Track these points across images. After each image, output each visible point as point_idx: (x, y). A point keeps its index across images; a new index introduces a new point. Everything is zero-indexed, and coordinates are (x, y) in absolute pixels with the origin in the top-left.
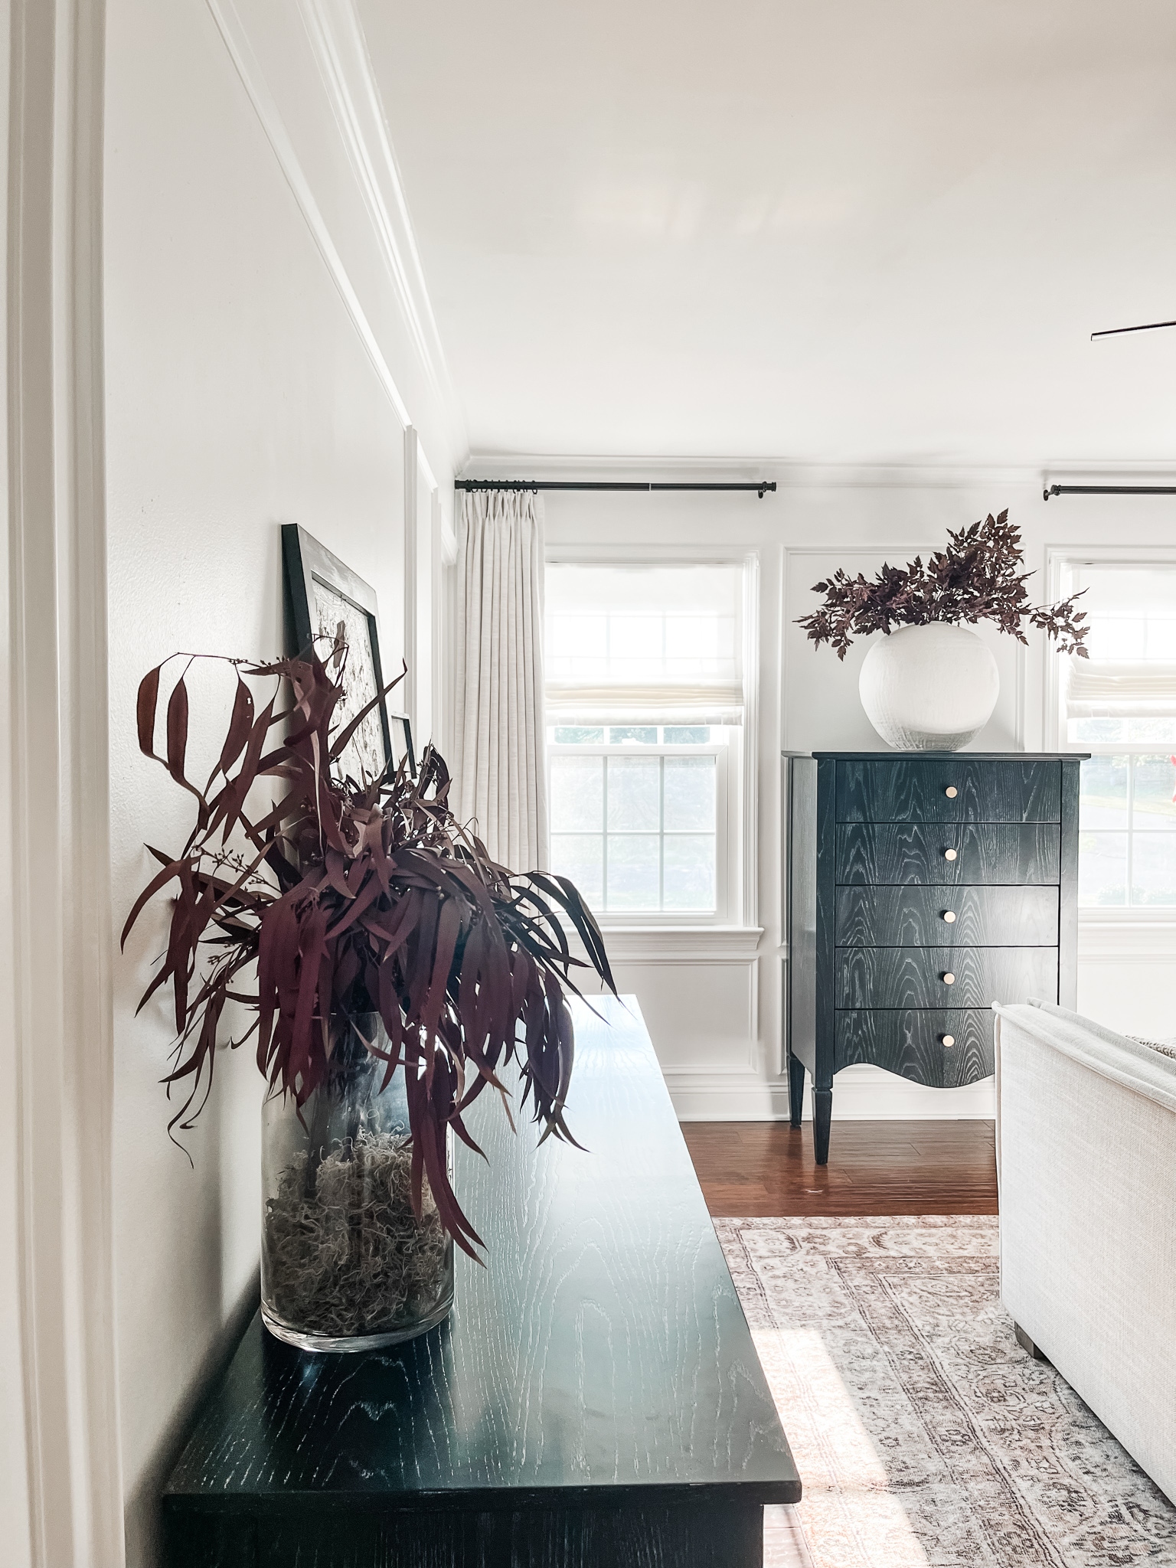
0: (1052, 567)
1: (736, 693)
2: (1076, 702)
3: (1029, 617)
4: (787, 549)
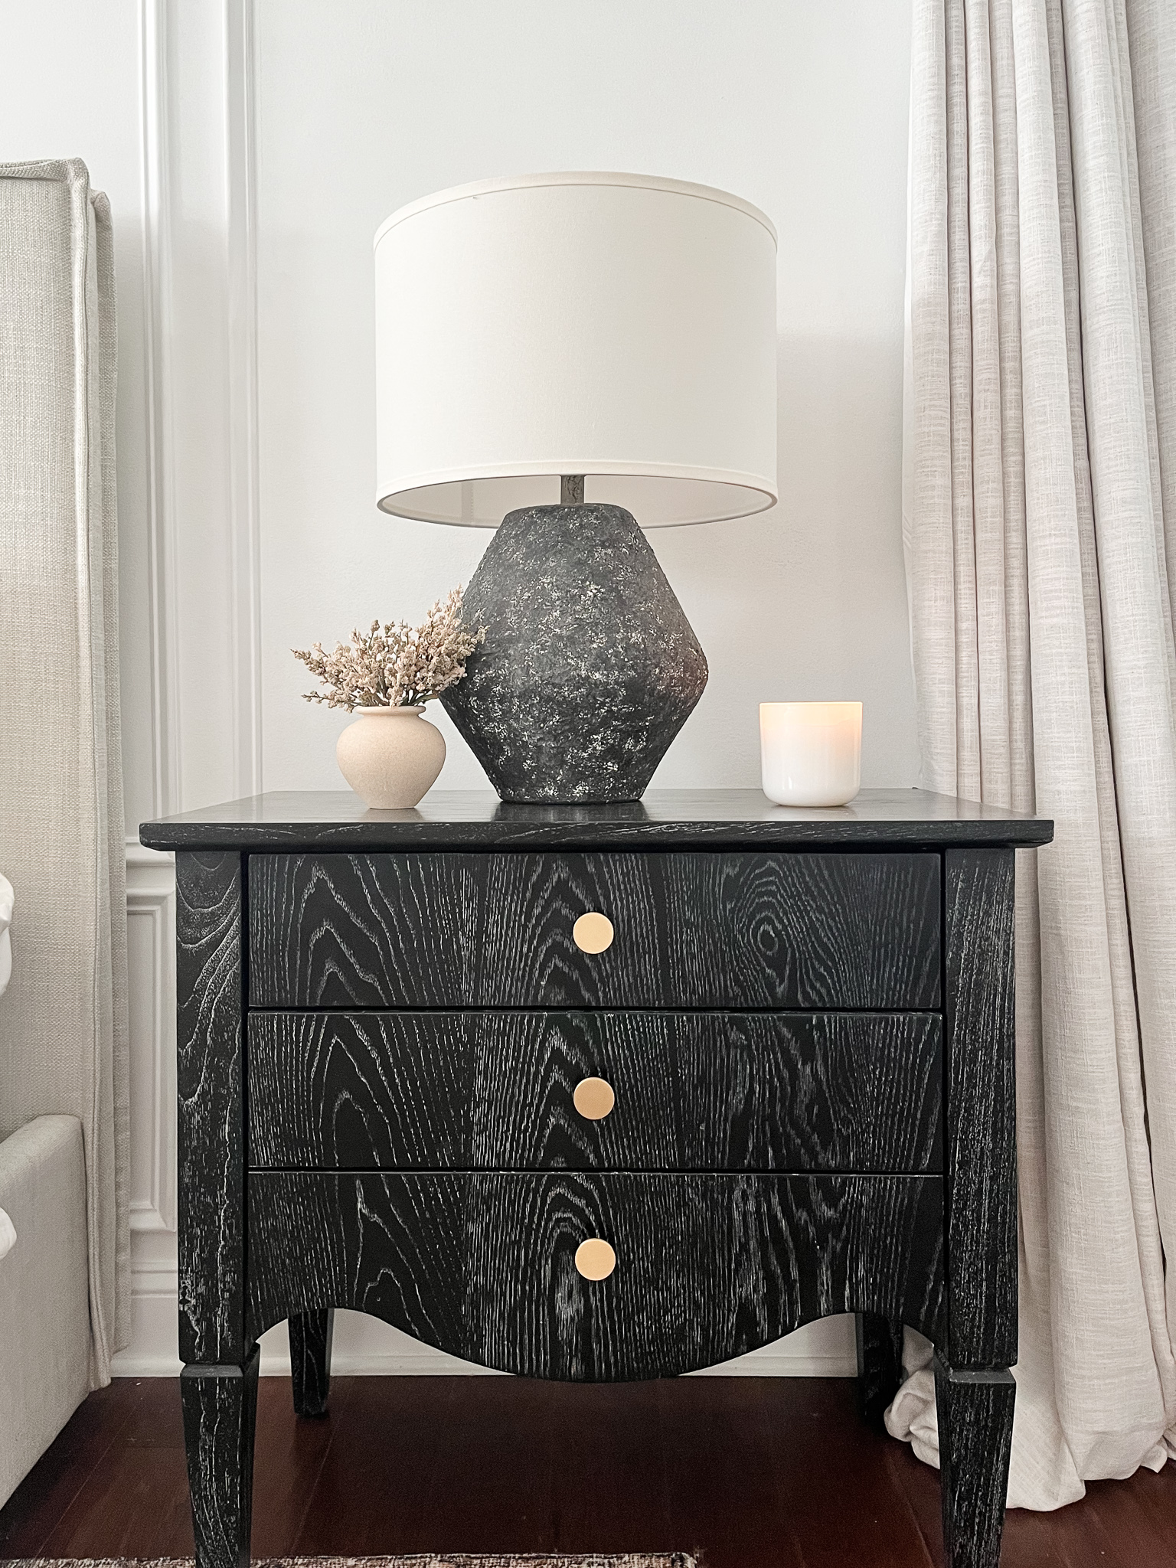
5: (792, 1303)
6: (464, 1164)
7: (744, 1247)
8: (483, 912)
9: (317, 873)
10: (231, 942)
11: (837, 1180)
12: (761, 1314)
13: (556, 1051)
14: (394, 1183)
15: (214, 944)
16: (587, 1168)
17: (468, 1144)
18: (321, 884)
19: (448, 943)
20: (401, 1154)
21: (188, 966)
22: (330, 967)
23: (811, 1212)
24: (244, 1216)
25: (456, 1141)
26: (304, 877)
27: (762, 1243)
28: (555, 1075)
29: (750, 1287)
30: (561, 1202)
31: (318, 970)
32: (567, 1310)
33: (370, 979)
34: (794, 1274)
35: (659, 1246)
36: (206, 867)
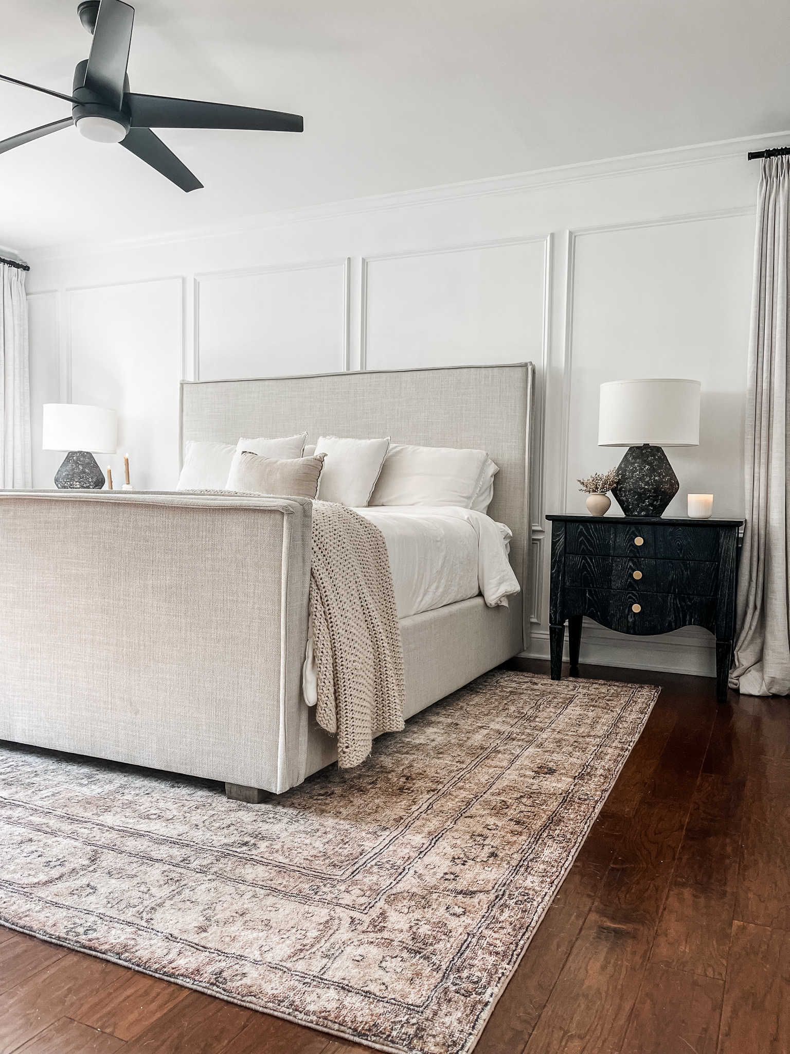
5: (680, 622)
6: (610, 588)
7: (670, 610)
8: (615, 537)
9: (581, 527)
10: (562, 540)
11: (691, 597)
12: (673, 624)
13: (630, 566)
14: (595, 591)
15: (559, 540)
16: (636, 591)
17: (611, 584)
18: (582, 529)
19: (608, 543)
20: (596, 585)
21: (554, 544)
22: (583, 546)
23: (686, 603)
24: (563, 595)
25: (608, 583)
26: (578, 528)
27: (674, 609)
28: (630, 571)
29: (671, 618)
30: (630, 597)
31: (580, 546)
32: (630, 620)
33: (591, 549)
34: (681, 616)
35: (651, 608)
36: (558, 524)
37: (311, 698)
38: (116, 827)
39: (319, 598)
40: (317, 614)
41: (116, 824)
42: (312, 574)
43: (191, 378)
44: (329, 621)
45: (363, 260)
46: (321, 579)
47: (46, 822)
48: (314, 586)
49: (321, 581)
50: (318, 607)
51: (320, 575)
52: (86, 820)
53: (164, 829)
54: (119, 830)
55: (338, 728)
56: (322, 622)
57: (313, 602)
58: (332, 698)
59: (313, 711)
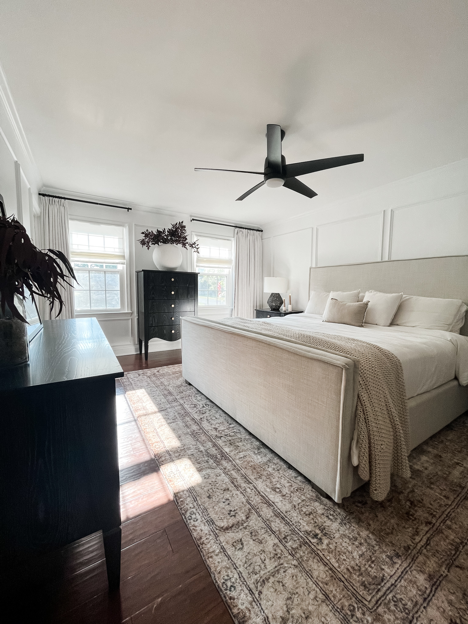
0: (193, 236)
1: (123, 257)
2: (198, 264)
3: (188, 244)
4: (135, 225)
37: (355, 462)
38: (261, 493)
39: (362, 411)
40: (361, 419)
41: (262, 490)
42: (358, 396)
43: (314, 266)
44: (367, 423)
45: (392, 210)
46: (363, 400)
47: (237, 477)
48: (359, 403)
49: (364, 402)
50: (361, 415)
51: (363, 398)
52: (251, 481)
53: (280, 503)
54: (262, 496)
55: (370, 477)
56: (363, 424)
57: (359, 412)
58: (367, 466)
59: (356, 469)
